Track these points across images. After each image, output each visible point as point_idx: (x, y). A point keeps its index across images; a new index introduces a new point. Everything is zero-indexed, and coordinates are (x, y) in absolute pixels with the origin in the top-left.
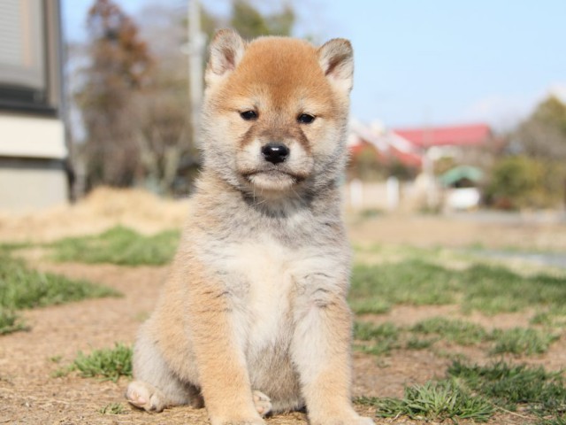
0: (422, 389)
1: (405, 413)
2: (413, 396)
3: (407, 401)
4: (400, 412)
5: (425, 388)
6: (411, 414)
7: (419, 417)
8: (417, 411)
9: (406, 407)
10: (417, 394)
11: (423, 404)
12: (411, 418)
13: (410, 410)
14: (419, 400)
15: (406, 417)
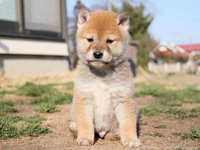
0: (197, 130)
1: (191, 138)
2: (194, 132)
3: (192, 134)
4: (190, 138)
5: (198, 130)
6: (193, 138)
7: (196, 139)
8: (195, 137)
9: (192, 136)
10: (195, 132)
11: (198, 135)
12: (193, 140)
13: (193, 137)
14: (196, 133)
15: (191, 139)
